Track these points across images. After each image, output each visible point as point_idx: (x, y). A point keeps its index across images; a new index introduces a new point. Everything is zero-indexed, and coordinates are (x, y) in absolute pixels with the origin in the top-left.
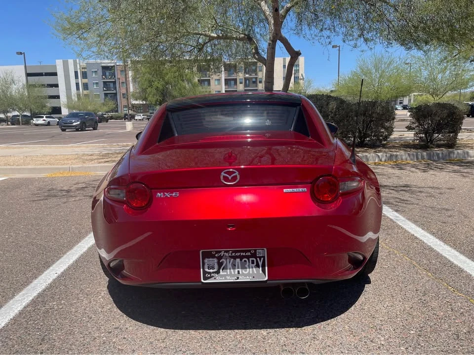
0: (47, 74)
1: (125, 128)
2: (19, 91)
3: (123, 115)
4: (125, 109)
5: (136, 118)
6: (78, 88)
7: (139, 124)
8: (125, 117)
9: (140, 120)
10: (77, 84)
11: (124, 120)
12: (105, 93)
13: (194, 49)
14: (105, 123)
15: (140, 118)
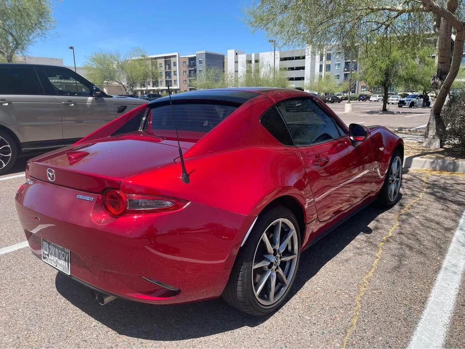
0: (298, 58)
1: (343, 109)
2: (266, 75)
3: (358, 96)
4: (363, 90)
5: (371, 99)
6: (321, 70)
7: (369, 105)
8: (360, 97)
9: (375, 101)
10: (321, 66)
11: (358, 101)
12: (345, 74)
13: (382, 25)
14: (337, 103)
15: (375, 99)
